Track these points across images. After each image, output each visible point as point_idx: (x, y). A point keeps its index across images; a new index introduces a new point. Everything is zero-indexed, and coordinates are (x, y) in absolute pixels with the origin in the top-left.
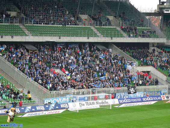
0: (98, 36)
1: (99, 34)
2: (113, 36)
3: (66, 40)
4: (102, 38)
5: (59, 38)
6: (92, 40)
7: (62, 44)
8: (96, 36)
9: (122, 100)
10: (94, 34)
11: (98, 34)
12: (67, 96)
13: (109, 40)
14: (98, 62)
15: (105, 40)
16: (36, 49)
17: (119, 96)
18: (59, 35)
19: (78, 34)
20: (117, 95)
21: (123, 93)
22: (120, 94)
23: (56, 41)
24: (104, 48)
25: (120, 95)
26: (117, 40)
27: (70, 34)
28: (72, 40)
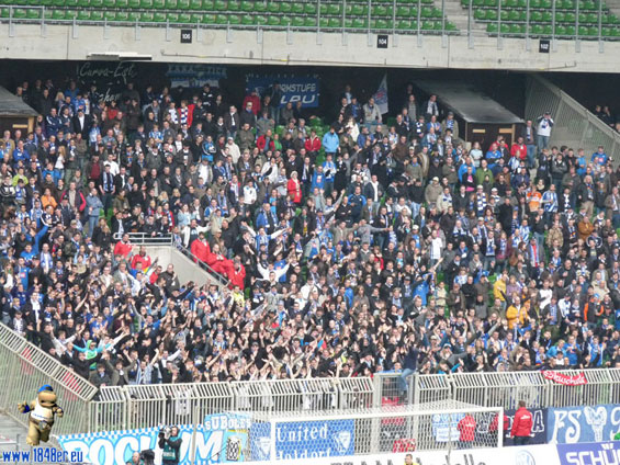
0: (451, 30)
1: (458, 18)
2: (552, 27)
3: (227, 52)
4: (477, 42)
5: (183, 41)
6: (408, 52)
7: (205, 77)
8: (435, 32)
9: (582, 454)
10: (426, 17)
11: (453, 12)
12: (215, 417)
13: (524, 55)
14: (444, 203)
15: (499, 55)
16: (26, 107)
17: (570, 430)
18: (180, 20)
19: (313, 15)
20: (558, 424)
21: (601, 409)
22: (579, 413)
23: (157, 59)
24: (494, 108)
25: (582, 420)
26: (578, 58)
27: (262, 13)
28: (273, 56)
